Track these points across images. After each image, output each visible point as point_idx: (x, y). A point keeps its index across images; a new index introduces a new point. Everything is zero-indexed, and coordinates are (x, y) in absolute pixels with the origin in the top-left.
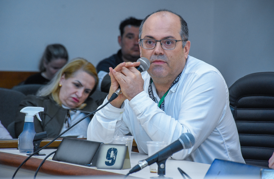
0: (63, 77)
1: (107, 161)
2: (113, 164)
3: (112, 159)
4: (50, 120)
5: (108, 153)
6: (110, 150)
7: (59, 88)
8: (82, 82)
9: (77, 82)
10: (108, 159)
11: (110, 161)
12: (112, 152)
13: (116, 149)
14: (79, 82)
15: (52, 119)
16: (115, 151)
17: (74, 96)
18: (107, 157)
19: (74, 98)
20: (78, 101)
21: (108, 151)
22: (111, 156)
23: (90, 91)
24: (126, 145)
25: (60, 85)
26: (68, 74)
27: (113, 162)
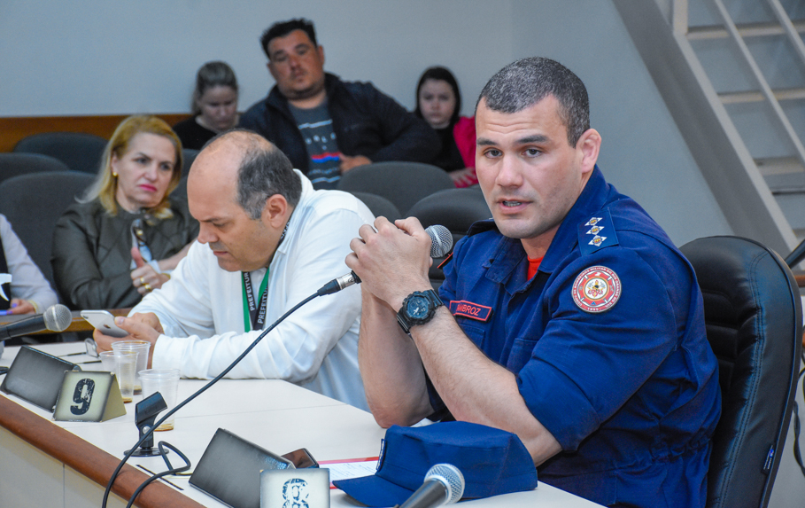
0: (115, 158)
1: (75, 404)
2: (85, 412)
3: (84, 400)
4: (107, 255)
5: (77, 389)
6: (81, 384)
7: (115, 180)
8: (148, 152)
9: (139, 156)
10: (78, 402)
11: (80, 406)
12: (85, 387)
13: (92, 382)
14: (142, 154)
15: (109, 251)
16: (91, 384)
17: (143, 181)
18: (74, 397)
19: (143, 186)
20: (155, 189)
21: (78, 385)
22: (83, 396)
23: (171, 166)
24: (112, 373)
25: (115, 174)
26: (119, 149)
27: (86, 406)
